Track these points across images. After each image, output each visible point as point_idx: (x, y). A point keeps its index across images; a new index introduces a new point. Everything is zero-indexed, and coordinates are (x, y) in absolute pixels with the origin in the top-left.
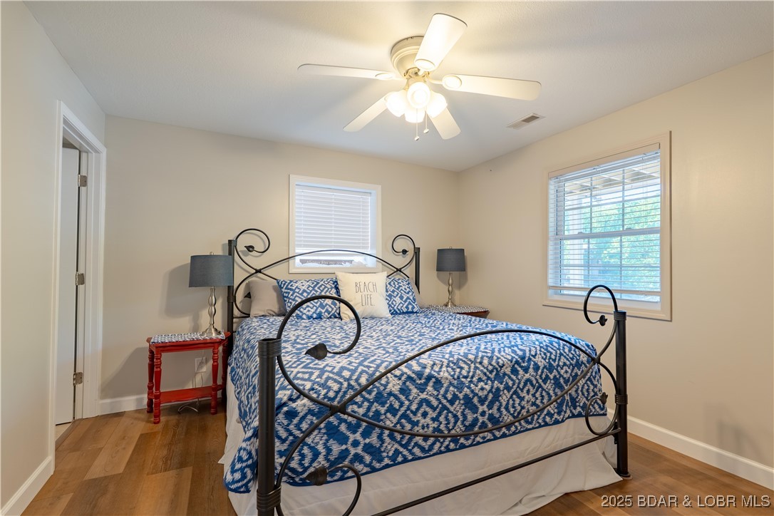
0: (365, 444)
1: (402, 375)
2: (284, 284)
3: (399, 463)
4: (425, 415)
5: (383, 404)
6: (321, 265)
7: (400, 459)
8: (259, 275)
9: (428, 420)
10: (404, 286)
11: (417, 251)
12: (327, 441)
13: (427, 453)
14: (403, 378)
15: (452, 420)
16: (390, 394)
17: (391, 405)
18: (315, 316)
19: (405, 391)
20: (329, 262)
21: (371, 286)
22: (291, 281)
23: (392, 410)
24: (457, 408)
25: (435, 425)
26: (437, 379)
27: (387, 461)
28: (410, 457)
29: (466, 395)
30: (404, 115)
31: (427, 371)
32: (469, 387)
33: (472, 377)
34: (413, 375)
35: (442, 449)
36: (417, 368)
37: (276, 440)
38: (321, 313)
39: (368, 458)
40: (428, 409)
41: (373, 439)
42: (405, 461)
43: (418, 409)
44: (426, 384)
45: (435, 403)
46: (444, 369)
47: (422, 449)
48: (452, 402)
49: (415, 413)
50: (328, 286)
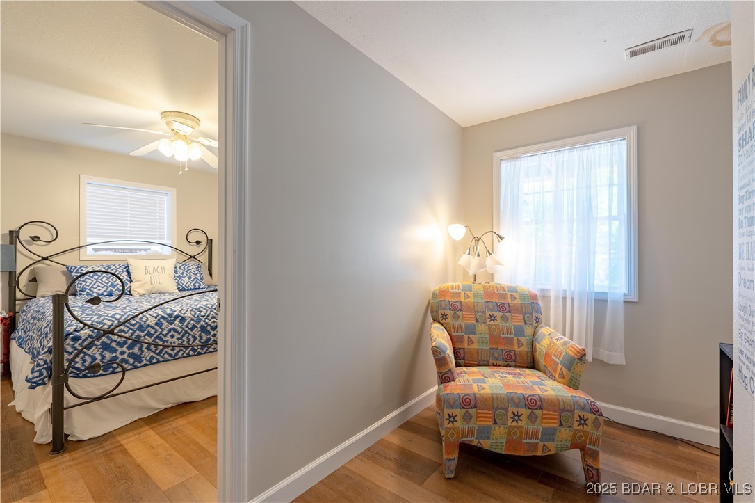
0: (129, 353)
1: (158, 316)
2: (74, 269)
3: (154, 363)
4: (172, 336)
5: (143, 331)
6: (115, 253)
7: (154, 361)
8: (46, 262)
9: (175, 339)
10: (193, 269)
11: (210, 243)
12: (102, 352)
13: (174, 358)
14: (158, 317)
15: (192, 339)
16: (148, 326)
17: (149, 332)
18: (105, 293)
19: (159, 324)
20: (124, 251)
21: (160, 269)
22: (81, 267)
23: (150, 335)
24: (196, 332)
25: (180, 342)
26: (182, 317)
27: (145, 362)
28: (162, 360)
29: (202, 325)
30: (174, 155)
31: (176, 313)
32: (204, 321)
33: (208, 316)
34: (166, 316)
35: (185, 355)
36: (168, 311)
37: (65, 354)
38: (111, 291)
39: (131, 361)
40: (174, 333)
41: (136, 350)
42: (158, 362)
43: (167, 334)
44: (174, 320)
45: (180, 330)
46: (189, 312)
47: (171, 355)
48: (192, 329)
49: (165, 336)
50: (119, 270)
